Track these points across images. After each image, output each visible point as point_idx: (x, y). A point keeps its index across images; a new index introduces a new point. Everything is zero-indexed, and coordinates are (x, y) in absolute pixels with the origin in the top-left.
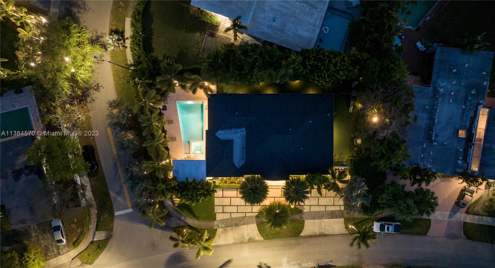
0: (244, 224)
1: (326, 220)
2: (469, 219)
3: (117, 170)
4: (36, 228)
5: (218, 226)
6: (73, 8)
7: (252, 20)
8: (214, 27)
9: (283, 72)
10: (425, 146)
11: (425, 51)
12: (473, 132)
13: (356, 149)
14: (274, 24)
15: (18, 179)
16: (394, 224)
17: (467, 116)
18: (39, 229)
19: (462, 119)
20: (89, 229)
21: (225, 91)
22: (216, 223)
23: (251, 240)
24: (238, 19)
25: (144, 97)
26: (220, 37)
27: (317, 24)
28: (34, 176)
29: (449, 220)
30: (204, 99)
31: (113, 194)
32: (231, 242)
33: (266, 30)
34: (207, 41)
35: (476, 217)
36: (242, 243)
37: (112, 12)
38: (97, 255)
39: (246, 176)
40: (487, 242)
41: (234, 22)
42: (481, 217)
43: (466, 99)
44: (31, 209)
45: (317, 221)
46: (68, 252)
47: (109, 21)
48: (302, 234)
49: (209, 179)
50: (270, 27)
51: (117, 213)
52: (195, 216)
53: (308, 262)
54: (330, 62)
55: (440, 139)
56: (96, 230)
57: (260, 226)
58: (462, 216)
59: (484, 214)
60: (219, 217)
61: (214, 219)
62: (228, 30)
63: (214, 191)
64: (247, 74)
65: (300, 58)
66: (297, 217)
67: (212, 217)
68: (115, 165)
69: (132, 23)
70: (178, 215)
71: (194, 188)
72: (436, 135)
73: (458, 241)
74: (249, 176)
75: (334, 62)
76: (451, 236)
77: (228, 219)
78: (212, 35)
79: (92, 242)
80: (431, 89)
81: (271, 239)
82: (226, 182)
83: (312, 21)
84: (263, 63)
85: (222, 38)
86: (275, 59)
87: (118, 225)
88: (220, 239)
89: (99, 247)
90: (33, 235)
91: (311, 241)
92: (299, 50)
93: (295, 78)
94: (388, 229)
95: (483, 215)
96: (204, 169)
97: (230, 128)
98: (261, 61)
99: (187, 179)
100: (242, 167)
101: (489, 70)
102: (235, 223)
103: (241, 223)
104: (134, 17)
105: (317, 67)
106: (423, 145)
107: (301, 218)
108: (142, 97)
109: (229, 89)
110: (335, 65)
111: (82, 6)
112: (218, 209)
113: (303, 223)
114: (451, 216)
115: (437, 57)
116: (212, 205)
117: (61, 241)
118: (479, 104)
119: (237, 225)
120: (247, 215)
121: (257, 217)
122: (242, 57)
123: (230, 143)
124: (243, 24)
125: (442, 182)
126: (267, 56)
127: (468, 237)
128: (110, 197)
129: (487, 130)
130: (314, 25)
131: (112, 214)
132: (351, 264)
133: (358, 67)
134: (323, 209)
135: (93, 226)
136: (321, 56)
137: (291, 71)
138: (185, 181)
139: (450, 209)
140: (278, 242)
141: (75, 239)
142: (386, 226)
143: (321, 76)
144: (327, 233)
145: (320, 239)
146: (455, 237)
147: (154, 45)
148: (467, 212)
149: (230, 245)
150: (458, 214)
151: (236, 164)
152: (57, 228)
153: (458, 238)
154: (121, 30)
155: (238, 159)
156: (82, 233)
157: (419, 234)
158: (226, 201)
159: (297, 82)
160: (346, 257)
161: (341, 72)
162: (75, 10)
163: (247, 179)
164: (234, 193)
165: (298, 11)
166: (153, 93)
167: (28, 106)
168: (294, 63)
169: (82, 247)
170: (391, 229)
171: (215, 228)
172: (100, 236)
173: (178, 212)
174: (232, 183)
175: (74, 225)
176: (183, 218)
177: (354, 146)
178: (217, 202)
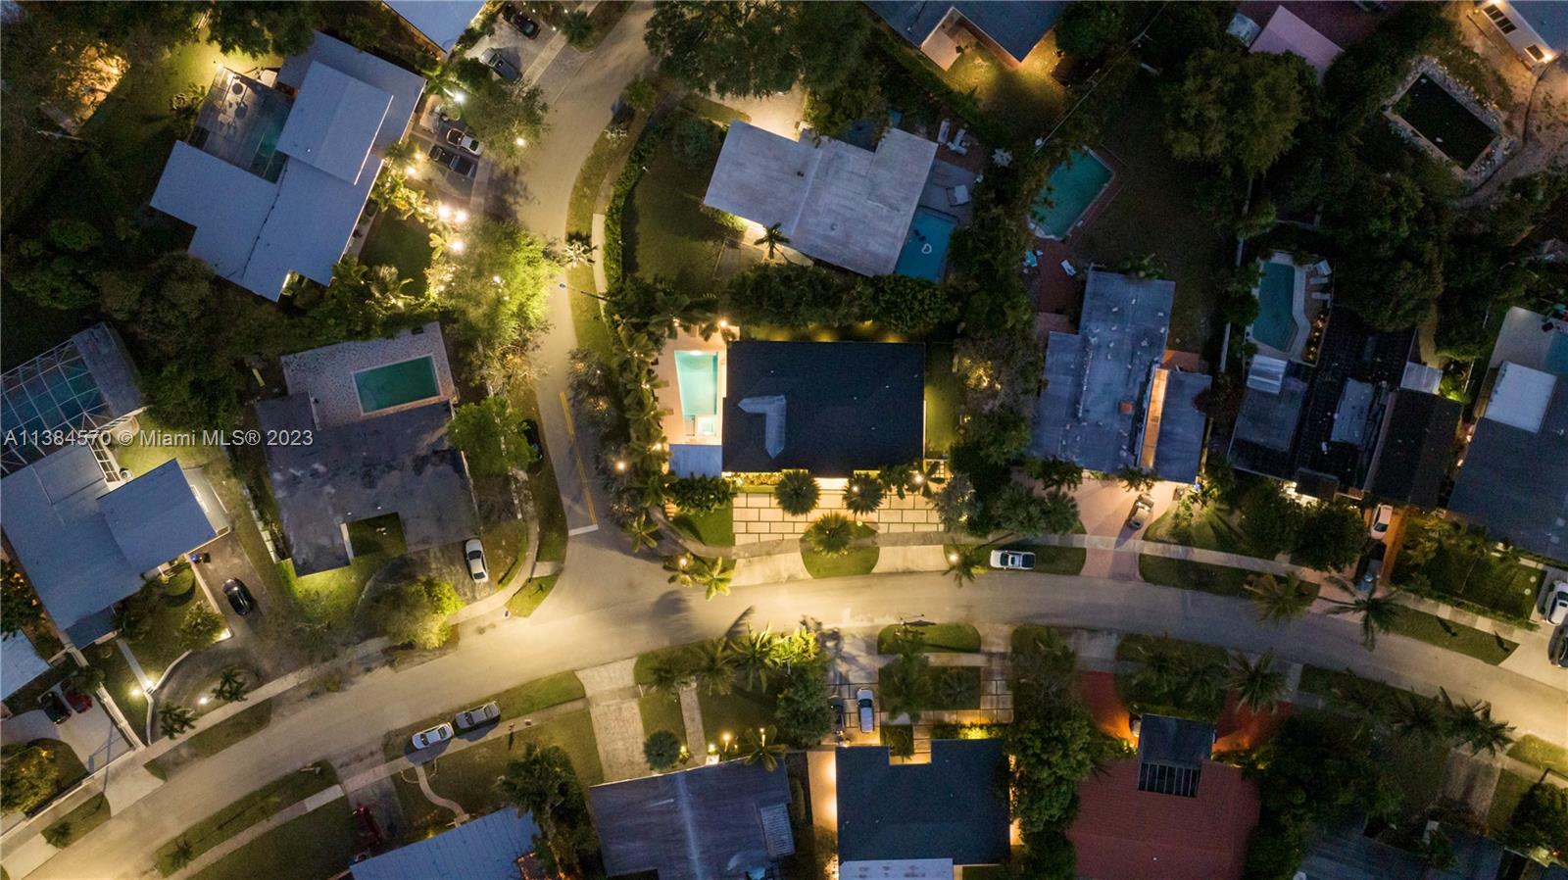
0: (780, 552)
1: (915, 547)
2: (1150, 549)
3: (574, 462)
4: (439, 555)
5: (737, 554)
6: (506, 197)
7: (799, 226)
8: (737, 234)
9: (843, 311)
10: (1068, 427)
11: (1074, 276)
12: (1145, 406)
13: (962, 431)
14: (833, 233)
15: (421, 473)
16: (1023, 553)
17: (1135, 380)
18: (443, 556)
19: (1127, 385)
20: (525, 558)
21: (753, 336)
22: (734, 550)
23: (791, 579)
24: (776, 227)
25: (630, 345)
26: (748, 249)
27: (899, 235)
28: (446, 468)
29: (1118, 549)
30: (721, 348)
31: (566, 501)
32: (758, 582)
33: (819, 242)
34: (726, 255)
35: (1160, 545)
36: (776, 583)
37: (571, 204)
38: (538, 602)
39: (785, 471)
40: (1175, 586)
41: (769, 231)
42: (1166, 545)
43: (1133, 355)
44: (439, 519)
45: (899, 548)
46: (489, 595)
47: (566, 218)
48: (875, 570)
49: (726, 475)
50: (825, 238)
51: (572, 533)
52: (698, 537)
53: (884, 616)
54: (914, 297)
55: (1093, 416)
56: (537, 559)
57: (808, 556)
58: (1136, 544)
59: (1172, 540)
60: (740, 540)
61: (733, 543)
62: (760, 242)
63: (734, 494)
64: (790, 313)
65: (870, 291)
66: (868, 541)
67: (729, 540)
68: (571, 452)
69: (608, 225)
70: (674, 536)
71: (704, 488)
72: (1086, 411)
73: (1131, 585)
74: (791, 471)
75: (920, 297)
76: (1118, 576)
77: (754, 544)
78: (734, 245)
79: (530, 580)
80: (1078, 337)
81: (824, 577)
82: (752, 482)
83: (892, 230)
84: (814, 297)
85: (750, 251)
86: (831, 292)
87: (573, 551)
88: (740, 576)
89: (541, 588)
90: (434, 566)
91: (890, 582)
92: (871, 275)
93: (863, 318)
94: (1013, 562)
95: (1169, 543)
96: (718, 459)
97: (761, 394)
98: (811, 295)
99: (692, 474)
100: (778, 457)
101: (1168, 310)
102: (767, 550)
103: (776, 551)
104: (610, 215)
105: (895, 304)
106: (1065, 426)
107: (874, 543)
108: (626, 345)
109: (760, 333)
110: (922, 302)
111: (522, 193)
112: (738, 528)
113: (876, 551)
114: (1118, 544)
115: (1089, 288)
116: (727, 520)
117: (480, 576)
118: (1153, 362)
119: (769, 554)
120: (786, 537)
121: (802, 540)
122: (782, 288)
123: (760, 418)
124: (784, 234)
125: (1104, 487)
126: (819, 287)
127: (1147, 579)
128: (562, 505)
129: (1166, 403)
130: (895, 237)
131: (563, 531)
132: (955, 620)
133: (959, 304)
134: (909, 529)
135: (531, 554)
136: (901, 288)
137: (856, 310)
138: (689, 477)
139: (1118, 531)
140: (835, 582)
141: (502, 574)
142: (1010, 557)
143: (900, 318)
144: (916, 569)
145: (905, 578)
146: (1128, 578)
147: (638, 260)
148: (1145, 538)
149: (756, 586)
150: (1131, 541)
151: (770, 452)
152: (476, 555)
153: (1130, 580)
154: (584, 234)
155: (773, 443)
156: (513, 565)
157: (1065, 573)
158: (753, 515)
159: (868, 323)
160: (948, 609)
161: (930, 313)
162: (511, 200)
163: (786, 475)
164: (764, 501)
165: (870, 215)
166: (643, 339)
167: (431, 354)
168: (861, 298)
169: (514, 586)
170: (1019, 560)
171: (734, 558)
172: (544, 569)
173: (672, 530)
174: (762, 484)
175: (500, 552)
176: (681, 541)
177: (960, 427)
178: (737, 514)
